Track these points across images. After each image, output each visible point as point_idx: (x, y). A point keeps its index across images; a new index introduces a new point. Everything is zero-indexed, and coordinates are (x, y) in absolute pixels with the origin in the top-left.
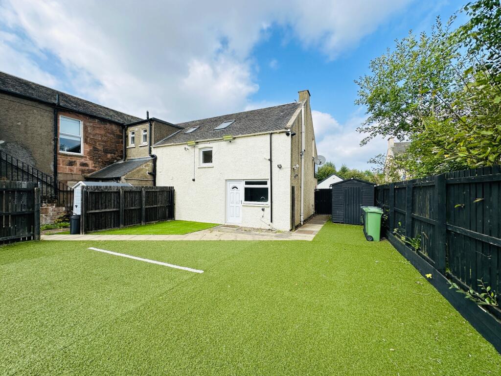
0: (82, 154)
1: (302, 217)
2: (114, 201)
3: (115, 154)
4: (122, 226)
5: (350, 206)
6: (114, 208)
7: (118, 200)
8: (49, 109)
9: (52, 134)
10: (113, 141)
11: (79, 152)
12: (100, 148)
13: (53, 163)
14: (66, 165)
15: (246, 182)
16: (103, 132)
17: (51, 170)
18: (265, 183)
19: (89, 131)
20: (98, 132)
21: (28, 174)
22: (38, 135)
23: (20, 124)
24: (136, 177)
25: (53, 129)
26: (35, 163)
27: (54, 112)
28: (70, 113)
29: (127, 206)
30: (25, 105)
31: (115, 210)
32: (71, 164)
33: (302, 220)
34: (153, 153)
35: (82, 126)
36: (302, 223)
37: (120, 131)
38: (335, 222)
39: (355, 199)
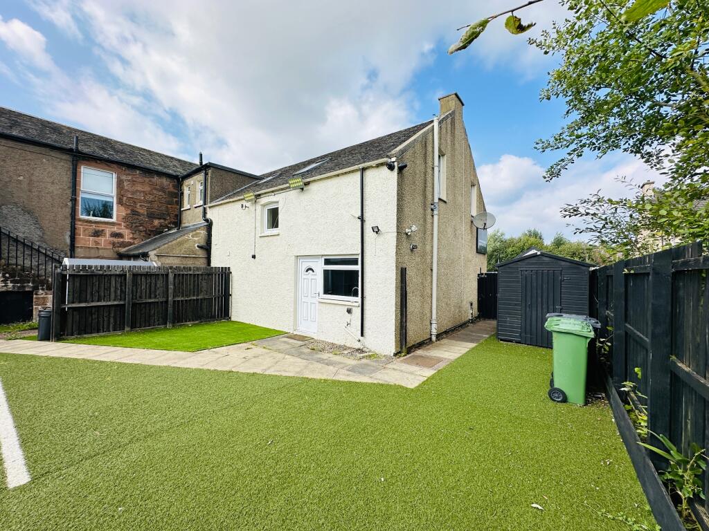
0: (114, 220)
1: (434, 326)
2: (116, 288)
3: (165, 219)
4: (127, 329)
5: (534, 309)
6: (115, 300)
7: (123, 288)
8: (64, 157)
9: (69, 192)
10: (163, 200)
11: (111, 218)
12: (143, 211)
13: (69, 233)
14: (90, 236)
15: (325, 260)
16: (147, 189)
17: (65, 244)
18: (355, 262)
19: (126, 188)
20: (139, 189)
21: (31, 248)
22: (48, 193)
23: (21, 178)
24: (177, 252)
25: (71, 185)
26: (43, 234)
27: (73, 161)
28: (96, 162)
29: (141, 297)
30: (30, 153)
31: (116, 303)
32: (97, 234)
33: (434, 332)
34: (208, 216)
35: (115, 180)
36: (434, 338)
37: (173, 186)
38: (502, 340)
39: (545, 295)
